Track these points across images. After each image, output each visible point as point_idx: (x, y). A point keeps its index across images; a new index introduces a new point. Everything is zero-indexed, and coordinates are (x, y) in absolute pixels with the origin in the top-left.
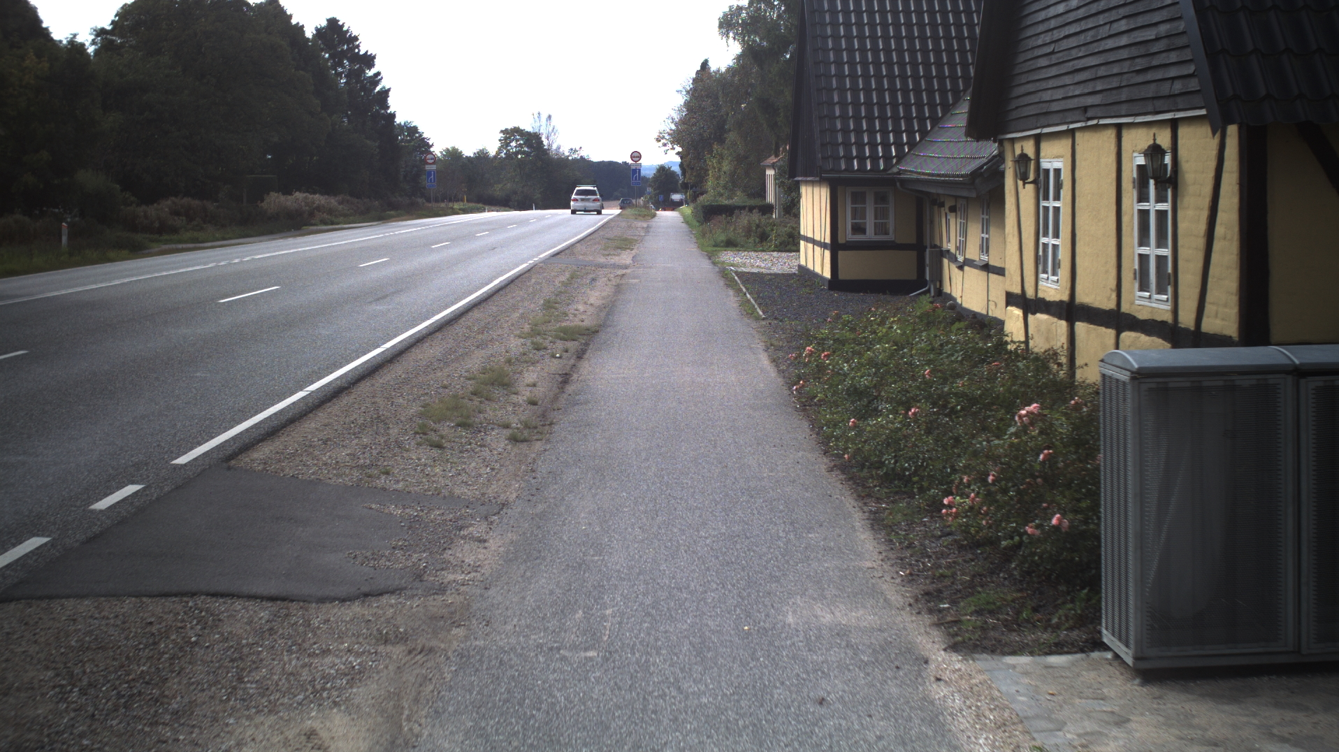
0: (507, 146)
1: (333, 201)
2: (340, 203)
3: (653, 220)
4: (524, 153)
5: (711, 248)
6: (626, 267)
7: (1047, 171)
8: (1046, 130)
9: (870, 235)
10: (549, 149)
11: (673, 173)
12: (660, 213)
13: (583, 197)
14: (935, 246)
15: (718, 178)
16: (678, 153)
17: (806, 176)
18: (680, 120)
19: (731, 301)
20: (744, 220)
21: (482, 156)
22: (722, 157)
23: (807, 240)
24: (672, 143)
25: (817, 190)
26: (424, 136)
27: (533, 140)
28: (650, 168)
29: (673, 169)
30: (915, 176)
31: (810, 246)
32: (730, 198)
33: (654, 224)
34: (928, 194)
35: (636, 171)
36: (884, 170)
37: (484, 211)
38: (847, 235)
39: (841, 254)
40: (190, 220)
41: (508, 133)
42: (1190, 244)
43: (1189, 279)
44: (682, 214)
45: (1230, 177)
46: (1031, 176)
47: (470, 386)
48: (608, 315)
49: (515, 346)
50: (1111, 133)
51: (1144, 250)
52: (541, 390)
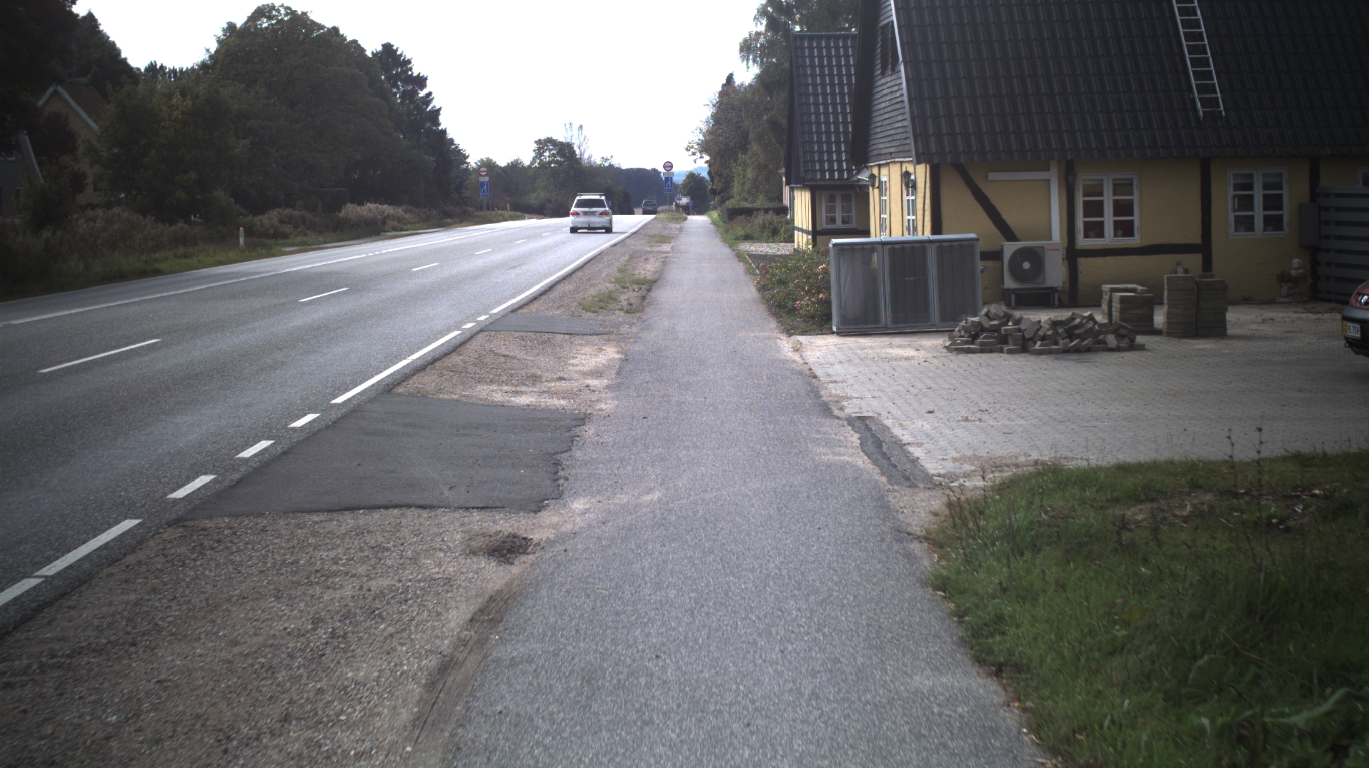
0: (540, 157)
1: (399, 211)
2: (406, 212)
3: (685, 222)
4: (557, 162)
5: (732, 240)
6: (668, 253)
7: (882, 182)
8: (881, 162)
9: (839, 224)
10: (580, 159)
11: (703, 178)
12: (690, 217)
13: (586, 209)
15: (743, 184)
16: (706, 162)
17: (797, 184)
19: (740, 267)
20: (760, 219)
21: (515, 167)
22: (746, 165)
23: (799, 230)
24: (701, 152)
25: (803, 193)
26: (460, 148)
27: (565, 150)
28: (679, 175)
29: (701, 175)
30: (858, 184)
31: (800, 233)
32: (753, 202)
33: (686, 225)
34: (864, 193)
35: (669, 179)
36: (847, 179)
37: (523, 218)
38: (823, 224)
39: (818, 237)
40: (296, 227)
41: (541, 144)
42: (920, 212)
43: (920, 228)
44: (710, 217)
45: (928, 185)
46: (877, 185)
47: (597, 299)
48: (660, 275)
49: (611, 287)
50: (899, 165)
51: (909, 217)
52: (632, 301)
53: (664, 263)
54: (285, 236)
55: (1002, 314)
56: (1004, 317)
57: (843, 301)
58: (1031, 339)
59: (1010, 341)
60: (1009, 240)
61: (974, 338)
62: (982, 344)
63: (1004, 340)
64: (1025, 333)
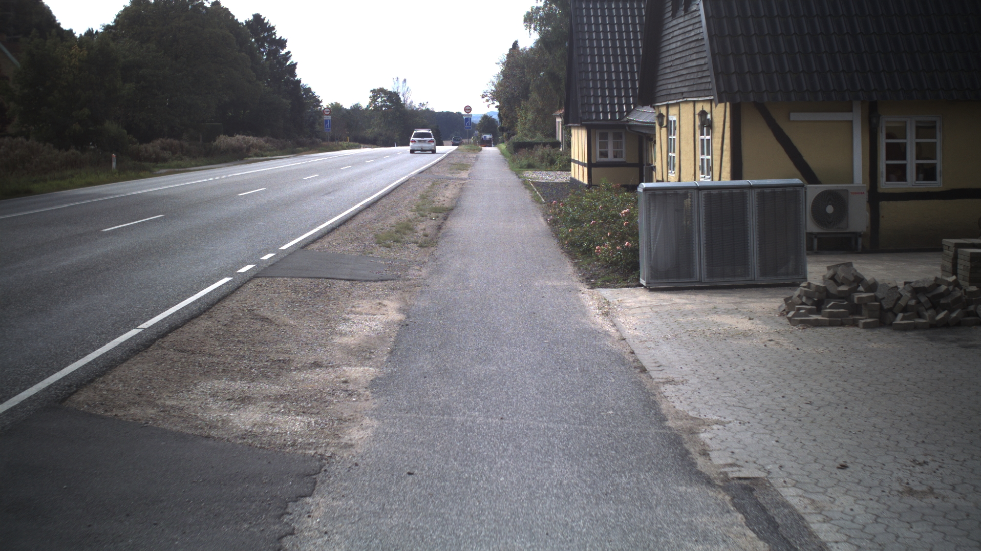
0: (375, 102)
1: (261, 141)
2: (267, 142)
3: (480, 152)
4: (387, 106)
5: (518, 169)
6: (465, 179)
7: (671, 121)
8: (670, 102)
9: (611, 158)
10: (404, 104)
11: (494, 120)
12: (484, 148)
13: (420, 139)
14: (650, 165)
15: (525, 124)
16: (497, 107)
17: (574, 123)
18: (498, 84)
19: (527, 195)
20: (540, 151)
21: (356, 109)
22: (527, 110)
23: (575, 162)
24: (493, 99)
25: (580, 131)
26: (316, 94)
27: (393, 97)
28: (477, 117)
29: (493, 117)
30: (635, 123)
31: (577, 165)
32: (532, 137)
33: (481, 155)
34: (645, 134)
35: (468, 119)
36: (619, 119)
37: (360, 147)
38: (597, 158)
39: (593, 169)
40: (174, 153)
41: (375, 92)
42: (716, 153)
43: (716, 168)
44: (500, 149)
45: (728, 125)
46: (665, 124)
47: (394, 229)
48: (457, 202)
49: (410, 214)
50: (691, 105)
51: (703, 157)
52: (428, 231)
53: (462, 190)
54: (165, 160)
55: (852, 279)
56: (854, 281)
57: (653, 251)
58: (891, 310)
59: (864, 311)
60: (810, 183)
61: (818, 306)
62: (831, 315)
63: (856, 309)
64: (883, 302)
